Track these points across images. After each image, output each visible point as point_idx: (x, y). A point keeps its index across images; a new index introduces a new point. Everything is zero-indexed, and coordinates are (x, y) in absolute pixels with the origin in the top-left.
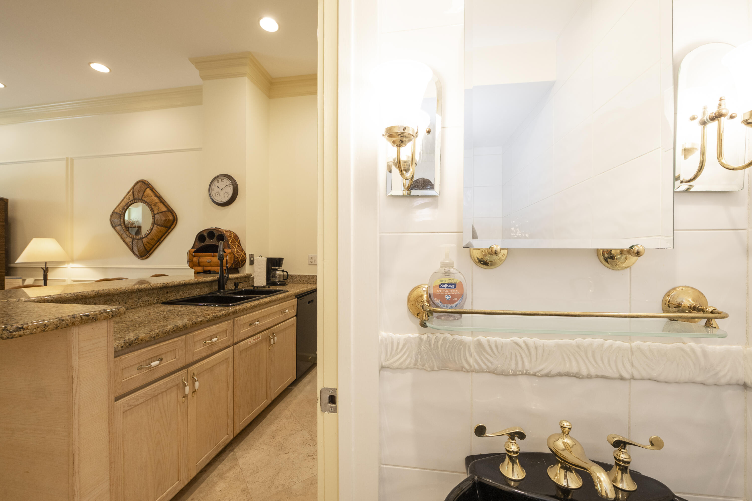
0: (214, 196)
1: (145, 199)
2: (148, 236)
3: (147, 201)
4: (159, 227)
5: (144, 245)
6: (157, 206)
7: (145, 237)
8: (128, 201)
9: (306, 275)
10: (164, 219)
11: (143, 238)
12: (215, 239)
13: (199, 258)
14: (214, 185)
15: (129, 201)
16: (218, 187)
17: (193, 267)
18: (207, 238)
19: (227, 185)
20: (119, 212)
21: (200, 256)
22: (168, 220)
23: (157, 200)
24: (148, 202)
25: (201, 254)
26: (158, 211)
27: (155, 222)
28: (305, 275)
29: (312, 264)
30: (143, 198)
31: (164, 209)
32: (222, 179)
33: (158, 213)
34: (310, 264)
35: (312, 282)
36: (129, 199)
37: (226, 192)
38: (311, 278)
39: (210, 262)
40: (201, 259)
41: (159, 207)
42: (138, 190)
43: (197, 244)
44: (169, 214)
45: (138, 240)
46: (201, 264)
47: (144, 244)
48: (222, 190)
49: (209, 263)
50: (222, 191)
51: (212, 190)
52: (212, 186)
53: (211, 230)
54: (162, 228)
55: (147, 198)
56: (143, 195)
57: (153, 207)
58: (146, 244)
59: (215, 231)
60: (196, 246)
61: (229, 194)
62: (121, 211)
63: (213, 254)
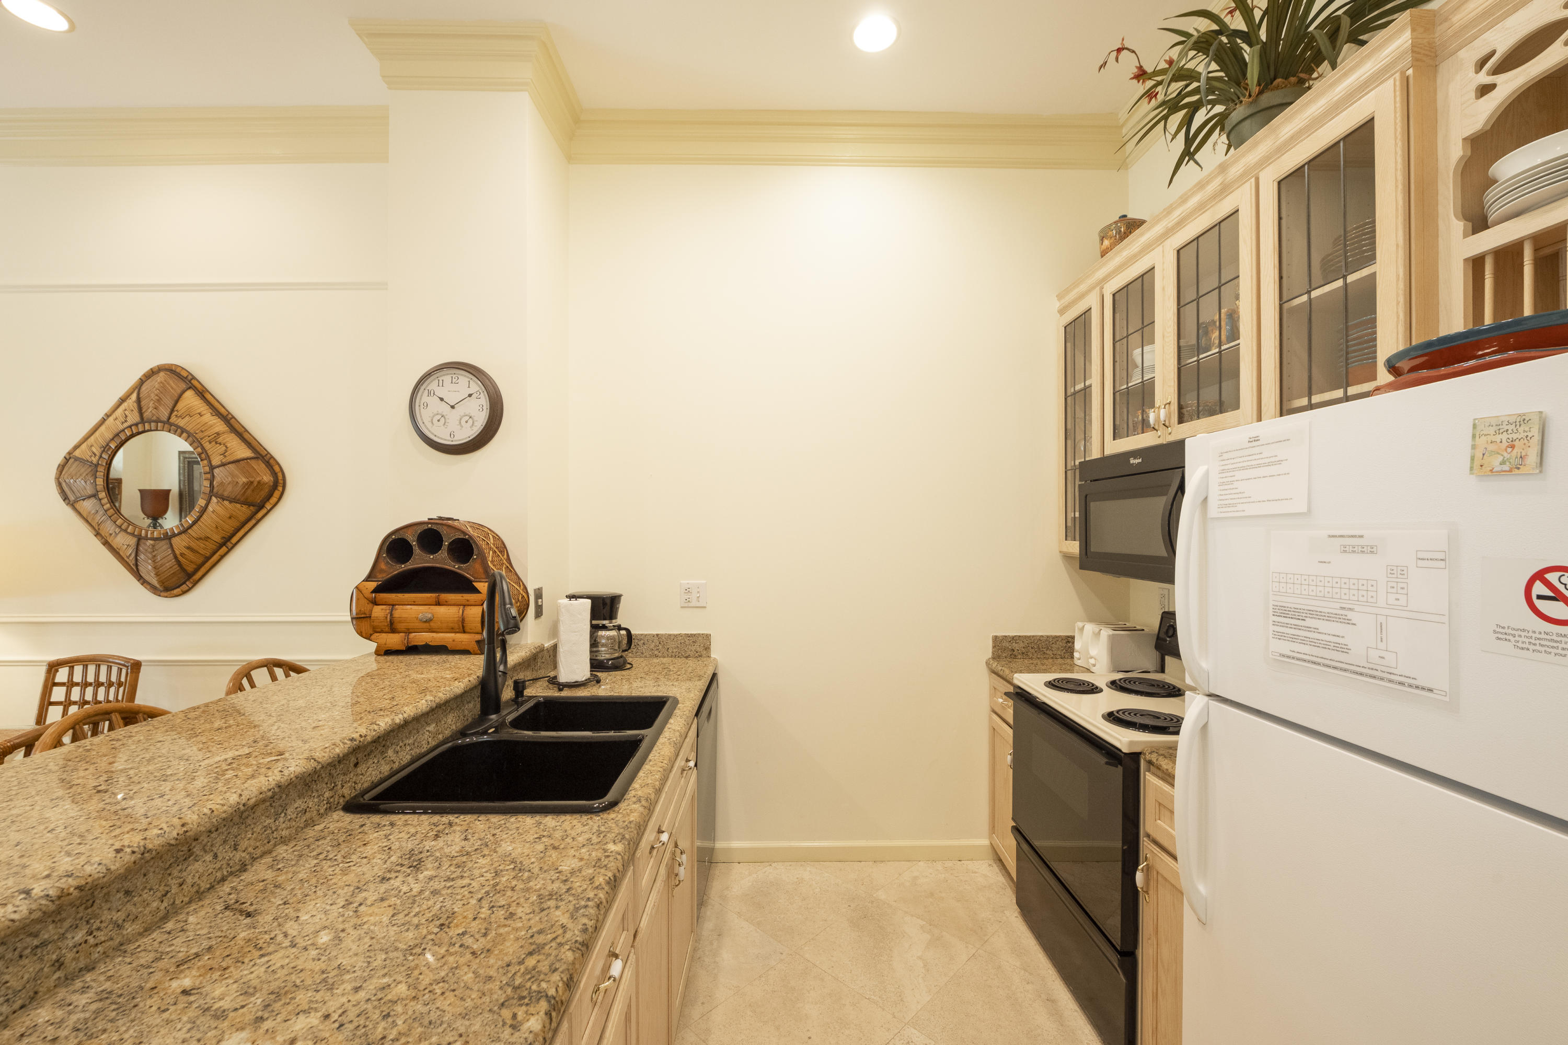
0: (429, 425)
1: (181, 423)
2: (190, 531)
3: (188, 429)
4: (226, 503)
5: (176, 557)
6: (220, 444)
7: (180, 534)
8: (121, 427)
9: (676, 636)
10: (245, 480)
11: (174, 535)
12: (443, 554)
13: (392, 610)
14: (429, 393)
15: (126, 425)
16: (442, 399)
17: (371, 635)
18: (417, 550)
19: (470, 395)
20: (93, 453)
21: (395, 603)
22: (255, 484)
23: (220, 426)
24: (192, 431)
25: (400, 596)
26: (225, 456)
27: (215, 490)
28: (670, 635)
29: (690, 605)
30: (173, 419)
31: (243, 452)
32: (454, 376)
33: (223, 465)
34: (686, 605)
35: (692, 654)
36: (126, 421)
37: (467, 413)
38: (687, 642)
39: (428, 621)
40: (400, 612)
41: (226, 447)
42: (157, 395)
43: (383, 566)
44: (260, 467)
45: (157, 542)
46: (400, 626)
47: (177, 552)
48: (453, 407)
49: (428, 624)
50: (454, 410)
51: (422, 406)
52: (422, 395)
53: (430, 526)
54: (238, 506)
55: (187, 419)
56: (172, 411)
57: (207, 446)
58: (182, 554)
59: (443, 531)
60: (382, 571)
61: (475, 419)
62: (95, 455)
63: (438, 598)
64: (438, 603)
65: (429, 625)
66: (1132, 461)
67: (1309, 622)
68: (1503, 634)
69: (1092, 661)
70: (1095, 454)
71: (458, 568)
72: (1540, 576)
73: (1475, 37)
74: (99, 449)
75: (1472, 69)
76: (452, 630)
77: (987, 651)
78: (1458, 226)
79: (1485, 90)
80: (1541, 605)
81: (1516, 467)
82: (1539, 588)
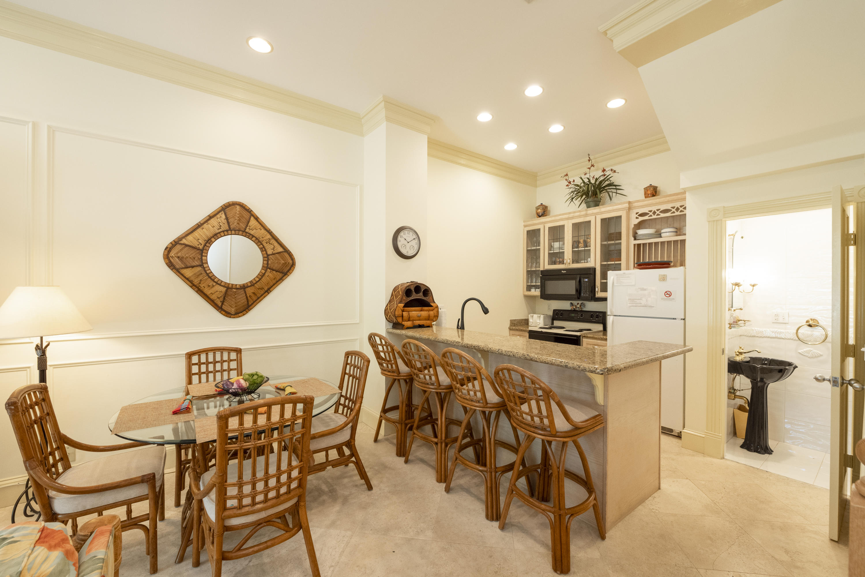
0: (401, 248)
1: (252, 232)
2: (255, 285)
3: (255, 236)
4: (274, 272)
5: (247, 298)
6: (271, 244)
7: (251, 286)
8: (217, 231)
10: (283, 262)
11: (248, 287)
12: (421, 294)
13: (409, 313)
14: (401, 236)
15: (220, 231)
16: (405, 239)
18: (414, 293)
19: (414, 239)
20: (198, 245)
21: (409, 311)
22: (287, 263)
23: (269, 236)
24: (257, 237)
25: (411, 308)
26: (274, 250)
27: (269, 266)
30: (247, 230)
31: (280, 249)
32: (408, 231)
33: (273, 254)
36: (220, 228)
41: (274, 246)
42: (238, 217)
43: (404, 298)
44: (286, 255)
45: (238, 290)
46: (411, 319)
47: (248, 295)
48: (408, 242)
50: (408, 244)
51: (399, 241)
52: (397, 237)
53: (417, 284)
54: (279, 273)
55: (255, 231)
56: (247, 226)
57: (265, 244)
58: (250, 296)
59: (422, 286)
60: (404, 300)
61: (415, 247)
62: (201, 244)
63: (422, 309)
64: (421, 311)
65: (419, 318)
66: (562, 271)
67: (635, 301)
68: (662, 299)
69: (538, 324)
70: (542, 269)
71: (426, 299)
72: (666, 292)
73: (636, 209)
74: (204, 241)
75: (635, 214)
76: (426, 320)
77: (508, 324)
78: (633, 238)
79: (637, 218)
80: (666, 295)
81: (664, 280)
82: (666, 293)
